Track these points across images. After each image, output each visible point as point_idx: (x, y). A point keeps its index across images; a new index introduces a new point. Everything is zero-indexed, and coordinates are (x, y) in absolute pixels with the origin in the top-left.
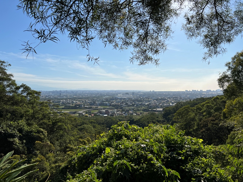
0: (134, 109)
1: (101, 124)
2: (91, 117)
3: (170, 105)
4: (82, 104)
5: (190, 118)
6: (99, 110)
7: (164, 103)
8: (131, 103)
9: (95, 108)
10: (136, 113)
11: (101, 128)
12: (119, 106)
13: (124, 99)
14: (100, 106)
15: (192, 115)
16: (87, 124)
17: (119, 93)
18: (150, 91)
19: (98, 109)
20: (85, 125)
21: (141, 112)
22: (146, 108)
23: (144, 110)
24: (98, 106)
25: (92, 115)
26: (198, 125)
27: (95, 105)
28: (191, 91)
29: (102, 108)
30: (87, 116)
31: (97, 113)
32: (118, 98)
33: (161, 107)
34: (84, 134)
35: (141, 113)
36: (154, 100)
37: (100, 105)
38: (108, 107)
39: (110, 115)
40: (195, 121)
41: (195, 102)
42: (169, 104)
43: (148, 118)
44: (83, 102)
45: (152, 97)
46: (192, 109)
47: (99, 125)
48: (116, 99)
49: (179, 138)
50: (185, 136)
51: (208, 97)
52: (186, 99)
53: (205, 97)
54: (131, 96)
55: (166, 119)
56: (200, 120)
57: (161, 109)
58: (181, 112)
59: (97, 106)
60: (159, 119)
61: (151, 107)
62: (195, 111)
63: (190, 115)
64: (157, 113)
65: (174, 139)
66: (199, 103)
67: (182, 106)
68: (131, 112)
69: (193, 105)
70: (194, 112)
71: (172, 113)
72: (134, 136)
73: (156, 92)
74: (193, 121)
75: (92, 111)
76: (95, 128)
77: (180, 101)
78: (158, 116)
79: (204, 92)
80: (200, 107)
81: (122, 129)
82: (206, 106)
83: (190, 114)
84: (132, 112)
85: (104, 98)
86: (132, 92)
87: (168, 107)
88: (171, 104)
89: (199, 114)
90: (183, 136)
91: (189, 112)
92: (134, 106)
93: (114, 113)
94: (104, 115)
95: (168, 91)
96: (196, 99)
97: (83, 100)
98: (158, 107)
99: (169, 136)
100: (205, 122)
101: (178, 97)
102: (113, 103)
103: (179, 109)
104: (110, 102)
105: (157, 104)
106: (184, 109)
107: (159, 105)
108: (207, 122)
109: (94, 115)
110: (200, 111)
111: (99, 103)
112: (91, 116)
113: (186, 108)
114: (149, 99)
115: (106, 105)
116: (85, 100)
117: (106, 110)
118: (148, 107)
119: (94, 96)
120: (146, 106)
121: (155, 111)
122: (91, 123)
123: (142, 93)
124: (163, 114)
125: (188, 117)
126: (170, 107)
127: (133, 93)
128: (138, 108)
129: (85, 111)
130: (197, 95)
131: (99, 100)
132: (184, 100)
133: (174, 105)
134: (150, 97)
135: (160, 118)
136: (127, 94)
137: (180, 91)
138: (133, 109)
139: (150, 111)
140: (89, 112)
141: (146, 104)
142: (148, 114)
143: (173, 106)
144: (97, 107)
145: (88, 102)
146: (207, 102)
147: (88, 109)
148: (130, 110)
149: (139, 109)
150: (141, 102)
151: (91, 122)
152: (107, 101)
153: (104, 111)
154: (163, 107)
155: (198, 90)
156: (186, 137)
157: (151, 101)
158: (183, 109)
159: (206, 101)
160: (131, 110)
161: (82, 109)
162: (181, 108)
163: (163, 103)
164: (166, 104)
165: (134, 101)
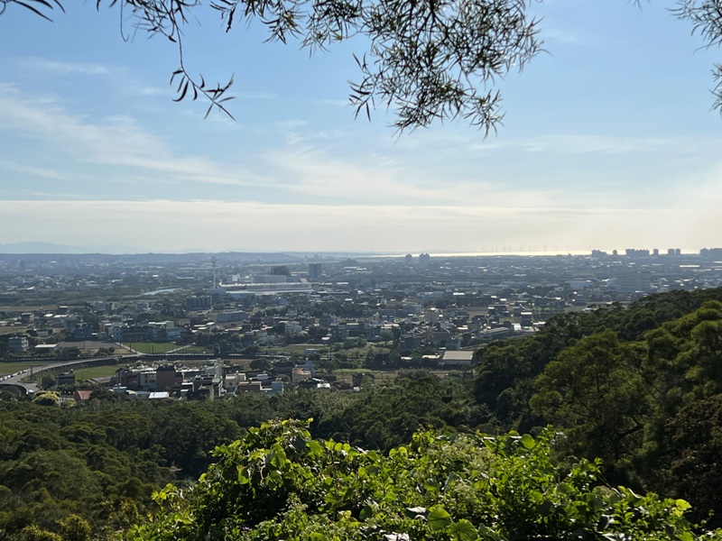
0: (318, 358)
1: (133, 442)
2: (77, 407)
3: (512, 332)
4: (20, 335)
5: (615, 399)
6: (122, 365)
7: (483, 320)
8: (304, 322)
9: (96, 355)
10: (329, 380)
11: (133, 469)
12: (235, 340)
13: (266, 301)
14: (125, 340)
15: (628, 381)
16: (56, 449)
17: (236, 271)
18: (409, 257)
19: (112, 363)
20: (41, 453)
21: (358, 371)
22: (386, 350)
23: (376, 362)
24: (113, 341)
25: (77, 398)
26: (660, 433)
27: (95, 339)
28: (621, 257)
29: (139, 354)
30: (49, 402)
31: (112, 384)
32: (232, 299)
33: (466, 343)
34: (39, 505)
35: (358, 379)
36: (426, 306)
37: (128, 336)
38: (172, 350)
39: (187, 394)
40: (644, 412)
41: (646, 312)
42: (508, 325)
43: (394, 406)
44: (25, 320)
45: (419, 290)
46: (627, 352)
47: (120, 448)
48: (221, 301)
49: (573, 498)
50: (603, 488)
51: (707, 286)
52: (594, 298)
53: (694, 283)
54: (305, 286)
55: (492, 409)
56: (671, 406)
57: (467, 355)
58: (570, 370)
59: (107, 346)
60: (457, 407)
61: (410, 341)
62: (645, 358)
63: (615, 383)
64: (442, 374)
65: (548, 504)
66: (662, 318)
67: (574, 334)
68: (303, 373)
69: (630, 327)
70: (637, 363)
71: (522, 376)
72: (340, 493)
73: (438, 262)
74: (631, 413)
75: (77, 374)
76: (101, 468)
77: (567, 311)
78: (449, 392)
79: (690, 259)
80: (671, 337)
81: (278, 462)
82: (701, 333)
83: (615, 379)
84: (308, 373)
85: (149, 298)
86: (307, 263)
87: (502, 344)
88: (517, 327)
89: (663, 374)
90: (591, 488)
91: (611, 365)
92: (319, 340)
93: (208, 382)
94: (152, 395)
95: (503, 258)
96: (649, 298)
97: (27, 311)
98: (447, 343)
99: (523, 487)
100: (694, 416)
101: (552, 288)
102: (203, 328)
103: (558, 350)
104: (182, 322)
105: (446, 326)
106: (589, 349)
107: (454, 331)
108: (703, 417)
109: (92, 396)
110: (670, 358)
111: (120, 325)
112: (72, 402)
113: (598, 348)
114: (399, 297)
115: (162, 337)
116: (37, 309)
117: (162, 363)
118: (395, 345)
119: (90, 284)
120: (386, 338)
121: (434, 365)
122: (75, 440)
123: (362, 265)
124: (478, 381)
125: (606, 391)
126: (512, 342)
127: (315, 269)
128: (343, 352)
129: (36, 370)
130: (654, 279)
131: (119, 311)
132: (584, 304)
133: (531, 329)
134: (407, 291)
135: (461, 402)
136: (281, 271)
137: (565, 253)
138: (314, 358)
139: (406, 365)
140: (62, 379)
141: (388, 326)
142: (396, 381)
143: (530, 335)
144: (112, 350)
145: (58, 323)
146: (703, 310)
147: (57, 360)
148: (298, 360)
149: (345, 358)
150: (360, 314)
151: (78, 437)
152: (166, 314)
153: (151, 370)
154: (476, 342)
155: (656, 251)
156: (607, 493)
157: (412, 310)
158: (580, 353)
159: (698, 306)
160: (302, 363)
161: (19, 360)
162: (572, 348)
163: (474, 319)
164: (493, 326)
165: (318, 311)
